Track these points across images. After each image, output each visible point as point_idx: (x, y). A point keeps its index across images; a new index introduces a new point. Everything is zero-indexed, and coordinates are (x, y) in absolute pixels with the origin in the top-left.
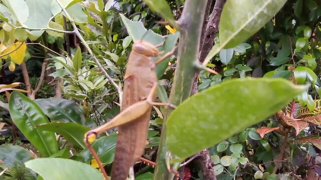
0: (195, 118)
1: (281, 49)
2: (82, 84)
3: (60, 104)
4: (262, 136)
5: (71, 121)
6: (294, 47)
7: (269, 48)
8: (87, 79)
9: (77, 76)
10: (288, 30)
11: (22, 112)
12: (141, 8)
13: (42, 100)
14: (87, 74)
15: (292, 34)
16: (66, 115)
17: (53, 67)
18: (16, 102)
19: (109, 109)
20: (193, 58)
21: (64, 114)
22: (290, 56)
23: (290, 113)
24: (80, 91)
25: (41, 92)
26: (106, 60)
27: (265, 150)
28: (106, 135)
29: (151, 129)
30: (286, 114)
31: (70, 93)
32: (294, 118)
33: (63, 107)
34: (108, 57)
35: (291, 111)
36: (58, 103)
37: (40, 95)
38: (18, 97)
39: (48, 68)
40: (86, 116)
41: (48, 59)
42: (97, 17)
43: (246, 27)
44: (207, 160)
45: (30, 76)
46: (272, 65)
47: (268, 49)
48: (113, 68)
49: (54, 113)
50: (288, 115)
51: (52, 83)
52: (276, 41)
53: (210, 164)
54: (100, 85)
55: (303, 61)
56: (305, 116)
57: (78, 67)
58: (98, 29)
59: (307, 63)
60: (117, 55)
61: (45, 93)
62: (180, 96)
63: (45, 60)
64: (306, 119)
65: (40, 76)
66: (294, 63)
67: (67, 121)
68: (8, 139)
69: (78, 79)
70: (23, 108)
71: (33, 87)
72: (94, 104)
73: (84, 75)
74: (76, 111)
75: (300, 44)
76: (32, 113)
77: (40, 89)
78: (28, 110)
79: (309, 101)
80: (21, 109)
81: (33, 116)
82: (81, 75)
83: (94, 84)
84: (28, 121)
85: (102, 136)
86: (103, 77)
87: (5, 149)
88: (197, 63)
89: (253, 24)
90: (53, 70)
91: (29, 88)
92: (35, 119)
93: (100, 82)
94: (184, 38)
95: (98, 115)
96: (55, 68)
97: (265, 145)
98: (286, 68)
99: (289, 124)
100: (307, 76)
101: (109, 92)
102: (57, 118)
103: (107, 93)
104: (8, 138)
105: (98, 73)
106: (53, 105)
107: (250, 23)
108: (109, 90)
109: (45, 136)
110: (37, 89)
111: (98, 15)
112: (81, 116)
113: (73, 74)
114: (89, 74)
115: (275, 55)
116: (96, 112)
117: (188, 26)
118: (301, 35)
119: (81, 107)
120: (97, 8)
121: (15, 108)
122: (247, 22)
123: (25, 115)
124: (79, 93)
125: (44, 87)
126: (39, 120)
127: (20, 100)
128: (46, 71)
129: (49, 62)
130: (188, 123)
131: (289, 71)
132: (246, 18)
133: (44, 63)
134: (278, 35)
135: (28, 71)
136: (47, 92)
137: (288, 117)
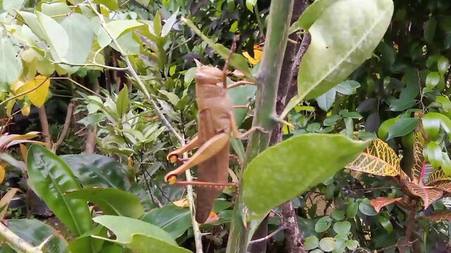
0: (270, 171)
1: (405, 86)
2: (128, 135)
3: (96, 163)
4: (378, 210)
5: (110, 186)
6: (423, 85)
7: (389, 86)
8: (134, 128)
9: (121, 124)
10: (416, 61)
11: (45, 173)
12: (210, 30)
13: (72, 157)
14: (134, 121)
15: (422, 67)
16: (104, 178)
17: (83, 110)
18: (35, 159)
19: (163, 170)
20: (270, 111)
21: (102, 176)
22: (418, 98)
23: (418, 178)
24: (125, 144)
25: (64, 146)
26: (161, 102)
27: (386, 232)
28: (159, 207)
29: (222, 199)
30: (412, 180)
31: (110, 147)
32: (424, 185)
33: (100, 166)
34: (164, 97)
35: (420, 175)
36: (93, 161)
37: (62, 150)
38: (39, 152)
39: (77, 112)
40: (131, 179)
41: (76, 99)
42: (151, 43)
43: (327, 77)
44: (296, 234)
45: (50, 122)
46: (393, 110)
47: (387, 87)
48: (171, 113)
49: (87, 175)
50: (415, 181)
51: (81, 133)
52: (399, 76)
53: (299, 241)
54: (152, 136)
55: (435, 104)
56: (439, 182)
57: (122, 111)
58: (151, 59)
59: (441, 108)
60: (176, 94)
61: (71, 147)
62: (257, 149)
63: (72, 100)
64: (440, 186)
65: (64, 123)
66: (424, 107)
67: (105, 187)
68: (16, 213)
69: (121, 128)
70: (46, 167)
71: (54, 139)
72: (144, 162)
73: (131, 122)
74: (118, 172)
75: (432, 81)
76: (57, 175)
77: (64, 141)
78: (52, 171)
79: (443, 161)
80: (43, 168)
81: (59, 179)
82: (126, 122)
83: (144, 134)
84: (51, 186)
85: (154, 208)
86: (156, 126)
87: (19, 225)
88: (274, 115)
89: (335, 74)
90: (84, 114)
91: (48, 139)
92: (61, 183)
93: (153, 132)
94: (261, 91)
95: (148, 178)
96: (87, 111)
97: (386, 224)
98: (412, 115)
99: (415, 193)
100: (441, 126)
101: (164, 147)
102: (91, 182)
103: (160, 147)
104: (16, 211)
105: (149, 119)
106: (87, 164)
107: (331, 74)
108: (164, 143)
109: (74, 207)
110: (59, 142)
111: (152, 40)
112: (125, 180)
113: (116, 120)
114: (136, 122)
115: (397, 96)
116: (146, 173)
117: (265, 80)
118: (434, 68)
119: (124, 167)
120: (152, 31)
121: (35, 167)
122: (328, 73)
123: (48, 177)
124: (123, 147)
125: (69, 138)
126: (67, 185)
127: (42, 156)
128: (72, 115)
129: (77, 103)
130: (264, 175)
131: (416, 118)
132: (327, 69)
133: (71, 105)
134: (401, 67)
135: (47, 115)
136: (73, 146)
137: (416, 183)
